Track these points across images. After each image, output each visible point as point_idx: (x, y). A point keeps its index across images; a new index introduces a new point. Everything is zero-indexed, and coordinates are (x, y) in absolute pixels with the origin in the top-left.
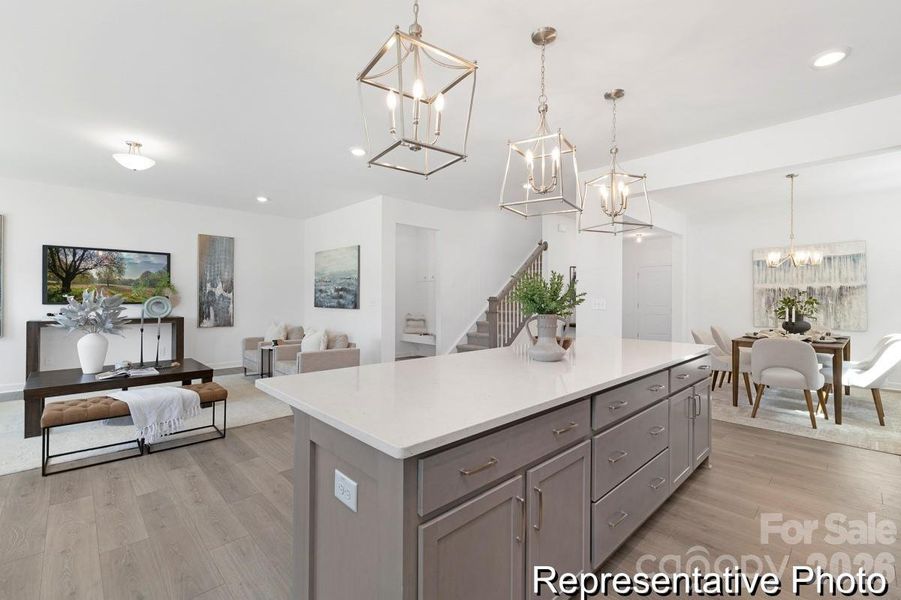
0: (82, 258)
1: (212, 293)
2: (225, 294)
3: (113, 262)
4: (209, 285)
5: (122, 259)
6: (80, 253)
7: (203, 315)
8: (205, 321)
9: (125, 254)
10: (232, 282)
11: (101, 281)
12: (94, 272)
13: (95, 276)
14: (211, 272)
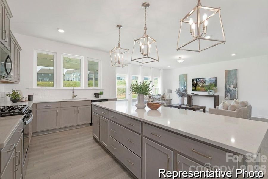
0: (198, 82)
1: (229, 89)
2: (234, 89)
3: (204, 81)
4: (228, 86)
5: (205, 80)
6: (197, 80)
8: (227, 97)
10: (237, 85)
11: (201, 86)
12: (200, 84)
14: (229, 82)
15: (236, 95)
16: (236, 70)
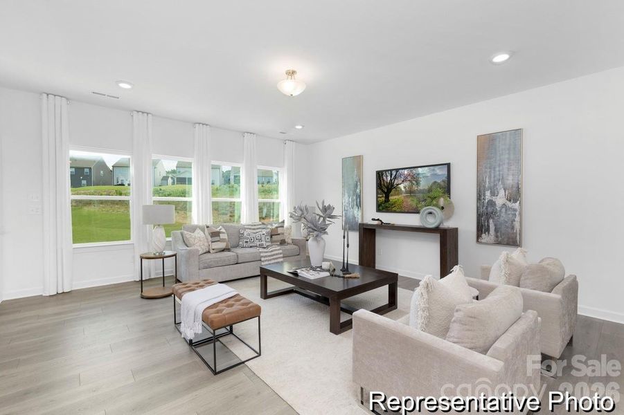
0: (395, 178)
1: (492, 203)
2: (510, 204)
3: (413, 177)
4: (488, 193)
5: (418, 174)
7: (481, 229)
8: (483, 235)
9: (420, 170)
10: (518, 188)
11: (406, 192)
12: (402, 186)
13: (403, 189)
14: (490, 177)
15: (517, 225)
16: (517, 133)
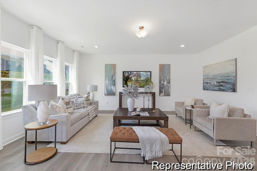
1: (163, 84)
2: (167, 84)
3: (138, 75)
4: (162, 81)
5: (140, 74)
6: (130, 73)
7: (161, 92)
8: (161, 94)
9: (141, 72)
10: (170, 80)
11: (135, 81)
13: (134, 79)
14: (163, 77)
15: (169, 91)
16: (169, 65)
